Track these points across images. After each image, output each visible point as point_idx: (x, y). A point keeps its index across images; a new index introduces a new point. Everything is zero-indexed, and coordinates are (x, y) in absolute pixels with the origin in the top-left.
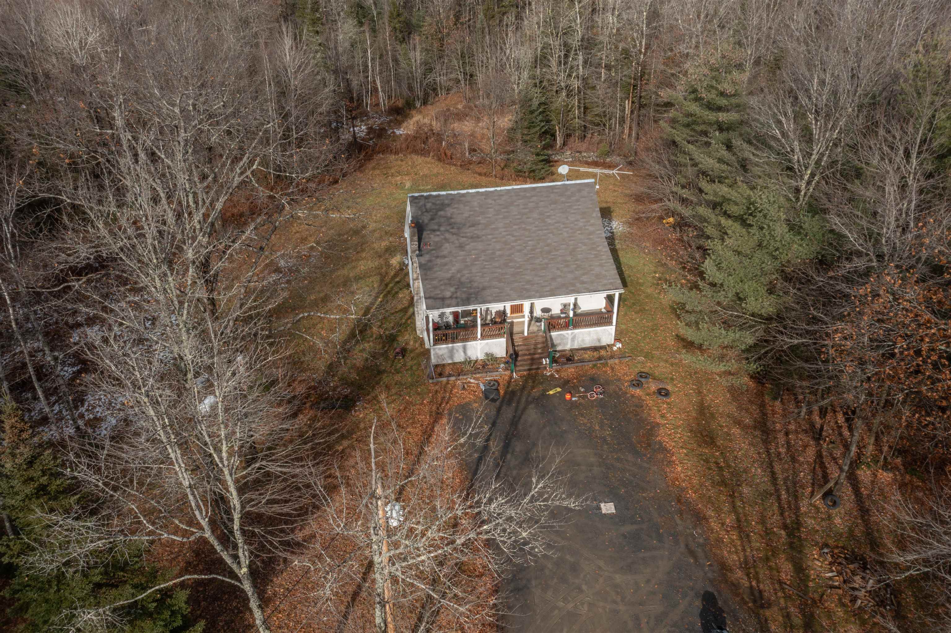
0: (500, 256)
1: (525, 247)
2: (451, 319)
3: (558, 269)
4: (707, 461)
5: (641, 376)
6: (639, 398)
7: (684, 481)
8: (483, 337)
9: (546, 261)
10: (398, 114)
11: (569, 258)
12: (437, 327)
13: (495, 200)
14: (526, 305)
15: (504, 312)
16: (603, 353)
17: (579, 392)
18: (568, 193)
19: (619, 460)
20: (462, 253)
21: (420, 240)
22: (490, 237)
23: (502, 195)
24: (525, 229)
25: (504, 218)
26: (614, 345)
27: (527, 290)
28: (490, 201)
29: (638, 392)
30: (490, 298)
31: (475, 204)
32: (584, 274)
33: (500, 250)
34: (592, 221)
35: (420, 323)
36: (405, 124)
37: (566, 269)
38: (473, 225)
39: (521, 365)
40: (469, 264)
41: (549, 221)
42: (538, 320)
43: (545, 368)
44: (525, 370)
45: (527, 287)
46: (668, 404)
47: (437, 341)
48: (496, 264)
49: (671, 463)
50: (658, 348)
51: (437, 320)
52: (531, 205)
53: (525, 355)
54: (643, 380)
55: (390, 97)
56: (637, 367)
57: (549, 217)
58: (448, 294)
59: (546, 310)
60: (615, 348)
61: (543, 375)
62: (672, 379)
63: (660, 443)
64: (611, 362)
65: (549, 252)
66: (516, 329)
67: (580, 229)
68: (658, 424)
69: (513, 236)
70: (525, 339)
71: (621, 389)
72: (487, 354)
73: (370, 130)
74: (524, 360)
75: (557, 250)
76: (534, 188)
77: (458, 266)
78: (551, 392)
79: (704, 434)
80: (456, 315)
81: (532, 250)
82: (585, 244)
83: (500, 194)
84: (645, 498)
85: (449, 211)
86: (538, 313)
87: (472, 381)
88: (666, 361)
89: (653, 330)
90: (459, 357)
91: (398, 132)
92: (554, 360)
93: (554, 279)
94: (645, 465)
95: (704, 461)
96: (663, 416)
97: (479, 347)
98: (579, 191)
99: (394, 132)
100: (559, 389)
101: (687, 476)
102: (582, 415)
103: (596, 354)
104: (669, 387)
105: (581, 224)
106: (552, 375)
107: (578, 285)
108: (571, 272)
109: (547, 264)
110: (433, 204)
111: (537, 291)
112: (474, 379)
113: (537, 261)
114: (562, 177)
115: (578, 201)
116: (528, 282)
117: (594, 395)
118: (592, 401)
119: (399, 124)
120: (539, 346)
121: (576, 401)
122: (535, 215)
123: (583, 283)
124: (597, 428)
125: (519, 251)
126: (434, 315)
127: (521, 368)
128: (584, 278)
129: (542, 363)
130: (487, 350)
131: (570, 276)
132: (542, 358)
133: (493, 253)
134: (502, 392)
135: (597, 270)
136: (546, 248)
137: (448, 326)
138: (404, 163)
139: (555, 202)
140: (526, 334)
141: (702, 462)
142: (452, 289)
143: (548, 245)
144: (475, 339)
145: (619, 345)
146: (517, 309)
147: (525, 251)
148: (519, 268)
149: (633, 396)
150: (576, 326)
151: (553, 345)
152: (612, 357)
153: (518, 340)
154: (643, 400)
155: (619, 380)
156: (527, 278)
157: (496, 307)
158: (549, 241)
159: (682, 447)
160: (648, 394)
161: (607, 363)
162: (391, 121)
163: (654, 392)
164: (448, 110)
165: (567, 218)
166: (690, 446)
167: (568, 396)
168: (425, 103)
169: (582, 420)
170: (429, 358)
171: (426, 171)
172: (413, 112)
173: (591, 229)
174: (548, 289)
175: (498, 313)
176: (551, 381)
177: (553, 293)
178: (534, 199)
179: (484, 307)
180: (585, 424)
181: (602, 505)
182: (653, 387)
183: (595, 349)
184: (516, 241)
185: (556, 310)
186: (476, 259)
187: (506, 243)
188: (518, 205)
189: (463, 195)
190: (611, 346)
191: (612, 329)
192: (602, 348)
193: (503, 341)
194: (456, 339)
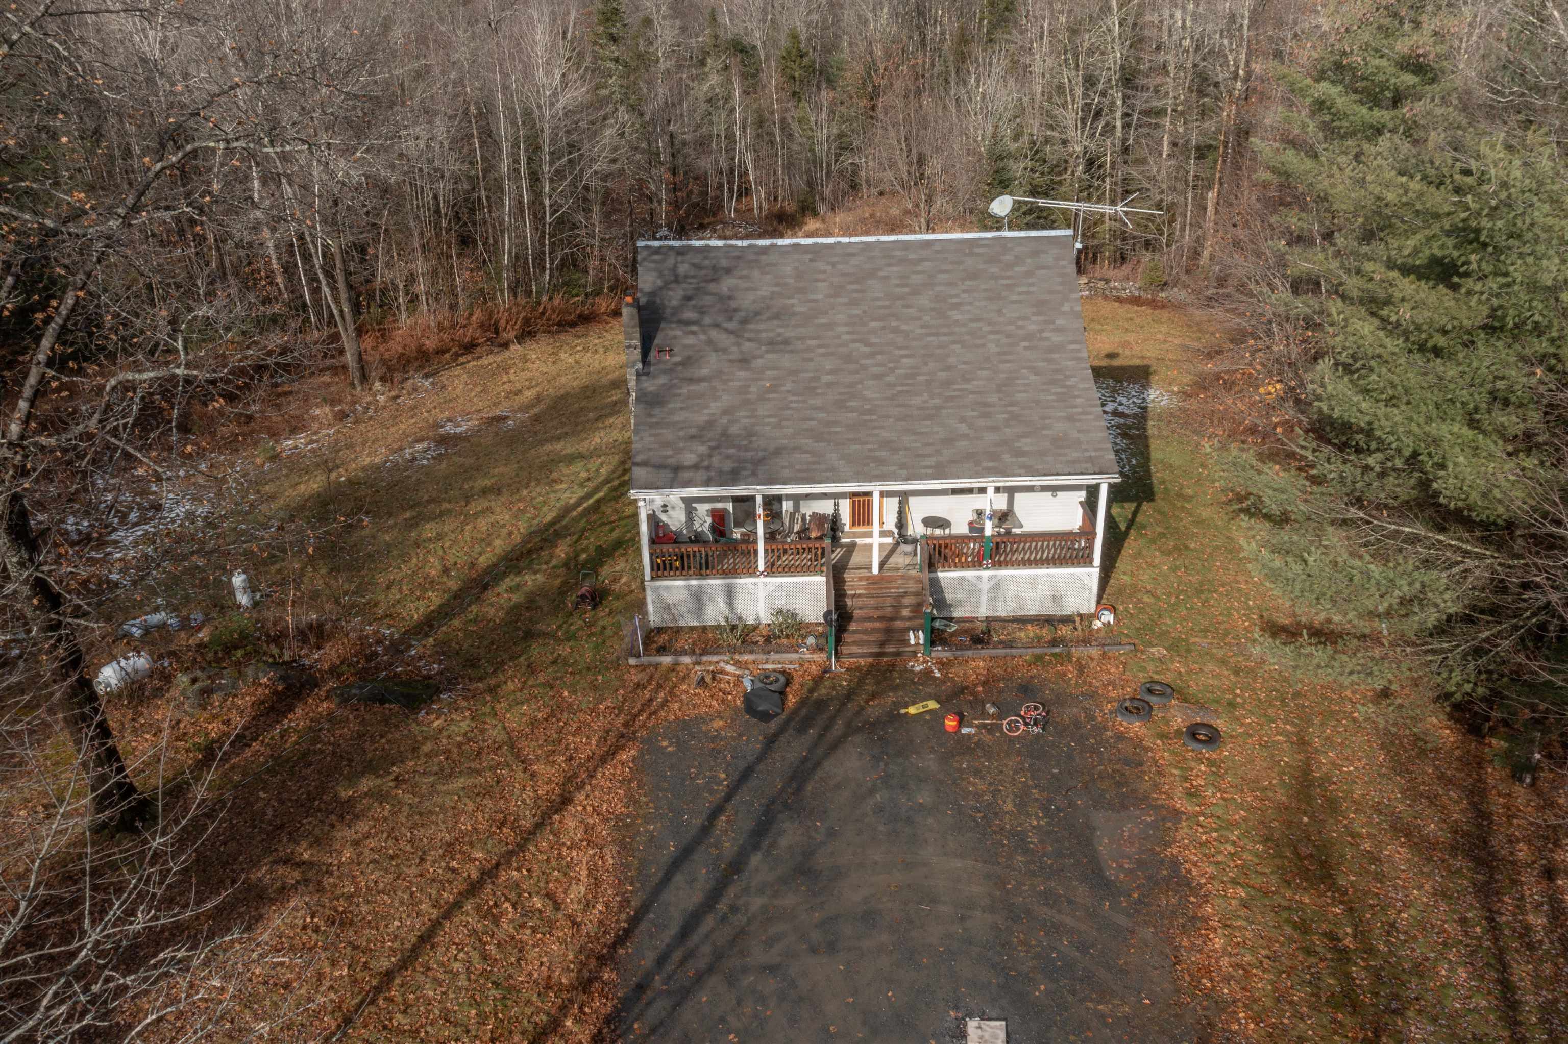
0: (829, 385)
1: (892, 370)
2: (706, 521)
3: (962, 420)
4: (1303, 928)
5: (1150, 691)
6: (1138, 743)
7: (1228, 979)
8: (772, 569)
9: (937, 401)
11: (993, 398)
13: (833, 265)
14: (884, 499)
15: (835, 523)
16: (1064, 631)
17: (984, 714)
18: (1008, 257)
19: (1048, 898)
20: (742, 374)
21: (650, 341)
22: (814, 343)
23: (853, 255)
24: (896, 330)
25: (853, 303)
26: (1096, 616)
27: (880, 462)
28: (821, 265)
29: (1136, 727)
30: (786, 473)
31: (788, 270)
32: (1025, 435)
33: (831, 372)
34: (1060, 322)
37: (981, 422)
38: (777, 316)
39: (855, 643)
40: (752, 397)
41: (955, 315)
42: (913, 542)
43: (915, 653)
44: (863, 656)
45: (883, 454)
46: (1211, 763)
47: (661, 570)
48: (817, 402)
49: (1196, 923)
50: (1206, 631)
52: (916, 279)
53: (870, 619)
54: (1153, 700)
56: (1144, 669)
57: (956, 306)
58: (689, 458)
59: (929, 522)
60: (1097, 624)
62: (1232, 705)
63: (1175, 863)
64: (1077, 652)
65: (947, 383)
66: (855, 559)
67: (1029, 337)
68: (1176, 814)
69: (867, 344)
70: (873, 581)
71: (1093, 718)
72: (780, 612)
74: (866, 632)
75: (968, 381)
76: (928, 243)
77: (726, 400)
78: (912, 710)
79: (1304, 850)
80: (719, 516)
81: (907, 376)
82: (1036, 371)
83: (847, 252)
84: (1102, 1017)
85: (727, 284)
87: (730, 668)
88: (1223, 662)
89: (1199, 591)
90: (713, 614)
92: (936, 638)
93: (949, 441)
94: (1122, 920)
95: (1295, 926)
96: (1192, 794)
97: (761, 594)
98: (1035, 253)
100: (933, 705)
101: (1238, 966)
102: (977, 772)
103: (1046, 633)
104: (1220, 724)
105: (1033, 327)
106: (928, 673)
107: (1007, 458)
108: (994, 429)
109: (938, 408)
110: (694, 265)
111: (903, 466)
112: (737, 664)
113: (916, 401)
114: (997, 223)
115: (1029, 274)
116: (886, 444)
117: (1016, 725)
118: (1012, 740)
120: (907, 601)
121: (969, 735)
122: (924, 301)
123: (1019, 453)
124: (1009, 806)
125: (878, 377)
126: (651, 503)
127: (856, 649)
128: (1025, 444)
129: (906, 642)
130: (779, 603)
131: (989, 437)
132: (907, 630)
133: (816, 378)
134: (792, 700)
135: (1059, 427)
136: (943, 375)
137: (697, 539)
139: (974, 275)
140: (875, 570)
141: (1288, 930)
142: (702, 449)
143: (949, 368)
144: (752, 571)
145: (1108, 617)
146: (865, 515)
147: (891, 379)
148: (870, 412)
149: (1120, 737)
150: (999, 565)
152: (1086, 642)
153: (854, 583)
154: (1147, 749)
155: (1093, 695)
156: (885, 434)
158: (952, 360)
159: (1235, 882)
160: (1163, 736)
161: (1069, 656)
162: (766, 232)
163: (1178, 732)
165: (999, 312)
166: (1257, 881)
167: (950, 723)
172: (809, 218)
173: (1056, 338)
174: (931, 461)
175: (816, 518)
177: (942, 473)
178: (927, 265)
180: (978, 795)
181: (972, 1025)
182: (1178, 720)
183: (1050, 621)
184: (872, 355)
185: (959, 524)
186: (773, 389)
187: (848, 358)
188: (887, 278)
189: (765, 250)
190: (1086, 618)
191: (1090, 575)
192: (1067, 620)
193: (819, 582)
194: (705, 568)
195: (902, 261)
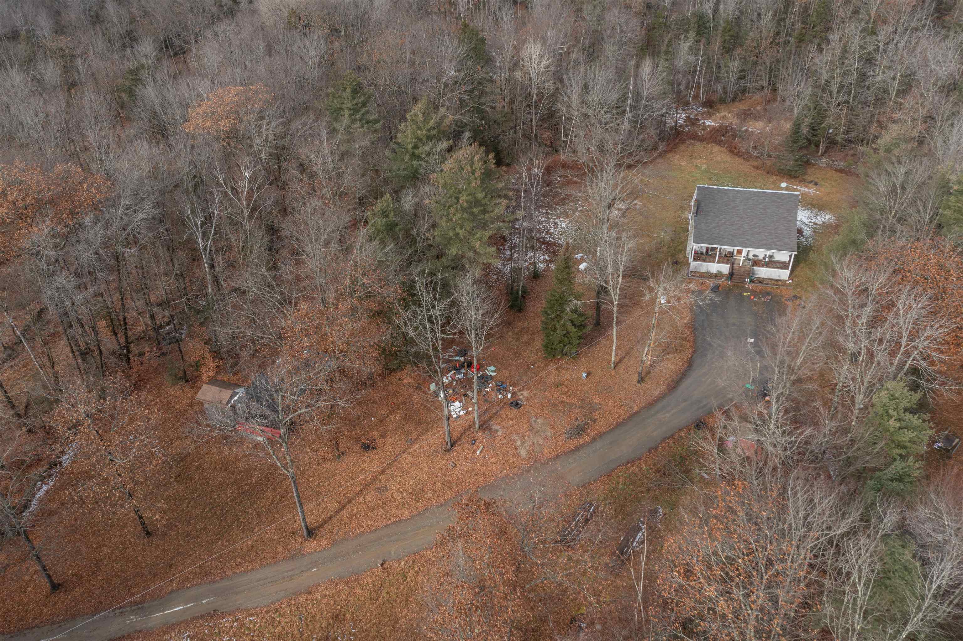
0: (737, 224)
1: (751, 222)
2: (704, 251)
5: (794, 297)
6: (788, 306)
8: (718, 262)
9: (760, 231)
10: (711, 107)
11: (773, 231)
12: (696, 253)
13: (741, 195)
14: (745, 251)
15: (733, 253)
16: (780, 283)
17: (759, 297)
20: (718, 219)
21: (698, 209)
22: (734, 213)
24: (754, 213)
25: (744, 205)
26: (788, 281)
27: (746, 243)
28: (739, 195)
29: (789, 303)
30: (726, 243)
31: (731, 195)
33: (738, 221)
35: (689, 249)
36: (714, 117)
38: (727, 206)
40: (720, 225)
41: (768, 211)
42: (749, 260)
43: (747, 283)
47: (695, 259)
48: (734, 228)
51: (697, 249)
52: (760, 201)
55: (708, 92)
56: (795, 293)
57: (768, 208)
58: (705, 238)
59: (754, 256)
61: (744, 287)
64: (781, 287)
65: (764, 227)
66: (736, 262)
69: (747, 215)
70: (740, 267)
71: (781, 300)
72: (718, 271)
73: (688, 118)
75: (768, 226)
76: (764, 192)
77: (714, 225)
78: (745, 294)
80: (707, 249)
81: (755, 224)
82: (784, 226)
83: (745, 192)
85: (716, 197)
86: (751, 256)
87: (707, 281)
90: (704, 270)
91: (708, 123)
92: (752, 281)
93: (761, 240)
97: (715, 267)
98: (789, 198)
99: (704, 123)
100: (749, 294)
102: (756, 306)
103: (775, 283)
105: (785, 215)
106: (749, 287)
107: (773, 246)
110: (709, 192)
111: (751, 245)
112: (709, 281)
113: (756, 230)
114: (781, 189)
115: (787, 202)
116: (748, 239)
117: (765, 299)
118: (764, 302)
119: (710, 115)
120: (746, 272)
121: (755, 300)
122: (761, 206)
123: (776, 245)
124: (761, 313)
125: (748, 223)
126: (696, 246)
128: (778, 243)
129: (745, 281)
130: (719, 269)
131: (771, 241)
132: (746, 278)
133: (734, 222)
134: (721, 289)
135: (787, 240)
136: (763, 224)
137: (702, 254)
138: (705, 149)
139: (774, 201)
140: (741, 265)
142: (708, 236)
144: (714, 262)
145: (791, 281)
146: (740, 252)
147: (751, 224)
148: (745, 231)
149: (785, 304)
150: (768, 267)
151: (753, 274)
152: (784, 286)
153: (736, 267)
155: (782, 296)
157: (729, 249)
158: (765, 221)
160: (793, 305)
161: (779, 288)
162: (704, 113)
164: (749, 110)
167: (752, 297)
168: (733, 100)
169: (755, 308)
170: (689, 267)
171: (718, 158)
172: (722, 107)
173: (791, 219)
174: (758, 244)
175: (729, 252)
176: (747, 290)
177: (758, 247)
178: (763, 198)
179: (723, 247)
180: (755, 310)
181: (749, 339)
182: (798, 303)
183: (777, 280)
184: (747, 218)
185: (761, 257)
186: (724, 223)
187: (742, 218)
189: (726, 190)
190: (786, 281)
191: (788, 272)
192: (781, 280)
193: (728, 266)
194: (704, 260)
195: (758, 196)
